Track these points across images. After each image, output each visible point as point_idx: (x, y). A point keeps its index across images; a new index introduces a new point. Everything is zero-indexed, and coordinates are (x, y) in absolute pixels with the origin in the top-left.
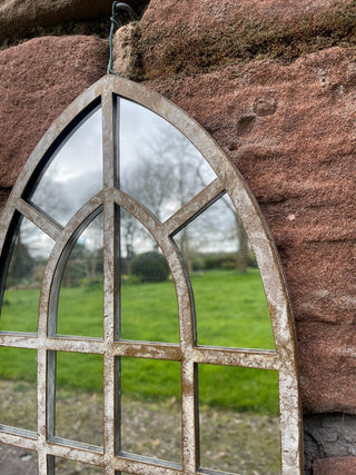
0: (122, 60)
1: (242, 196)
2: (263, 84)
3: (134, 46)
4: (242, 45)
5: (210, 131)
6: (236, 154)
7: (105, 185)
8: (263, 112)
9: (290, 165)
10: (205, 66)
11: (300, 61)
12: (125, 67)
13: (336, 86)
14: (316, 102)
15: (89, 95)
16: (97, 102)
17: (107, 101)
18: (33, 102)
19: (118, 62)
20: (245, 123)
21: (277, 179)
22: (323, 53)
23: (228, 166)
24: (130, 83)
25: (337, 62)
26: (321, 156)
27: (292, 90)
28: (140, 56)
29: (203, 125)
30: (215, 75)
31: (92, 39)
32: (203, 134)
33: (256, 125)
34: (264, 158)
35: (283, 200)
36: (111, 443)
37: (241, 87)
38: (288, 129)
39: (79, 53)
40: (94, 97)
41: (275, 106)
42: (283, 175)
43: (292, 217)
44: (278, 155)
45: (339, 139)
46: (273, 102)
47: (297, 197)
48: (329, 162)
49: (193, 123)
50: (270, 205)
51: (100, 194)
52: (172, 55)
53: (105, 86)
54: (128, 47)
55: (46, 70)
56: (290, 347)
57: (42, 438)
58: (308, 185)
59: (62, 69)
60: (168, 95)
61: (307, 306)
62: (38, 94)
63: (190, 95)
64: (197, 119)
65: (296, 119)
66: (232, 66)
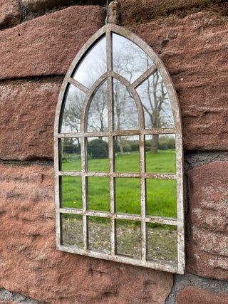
0: (112, 17)
1: (163, 71)
2: (172, 26)
3: (117, 10)
4: (164, 10)
5: (151, 46)
6: (161, 55)
7: (108, 70)
8: (172, 38)
9: (182, 59)
10: (149, 19)
11: (187, 17)
12: (113, 20)
13: (200, 28)
14: (192, 34)
15: (101, 32)
16: (104, 35)
17: (108, 34)
18: (72, 36)
19: (111, 17)
20: (165, 43)
21: (177, 65)
22: (195, 14)
23: (158, 60)
24: (118, 27)
25: (201, 18)
26: (194, 55)
27: (183, 29)
28: (120, 15)
29: (148, 44)
30: (153, 23)
31: (98, 7)
32: (149, 47)
33: (169, 44)
34: (172, 56)
35: (179, 73)
36: (112, 168)
37: (163, 28)
38: (181, 45)
39: (93, 13)
40: (102, 33)
41: (177, 36)
42: (179, 63)
43: (182, 79)
44: (177, 55)
45: (201, 48)
46: (176, 34)
47: (184, 71)
48: (196, 57)
49: (145, 43)
50: (174, 75)
51: (106, 73)
52: (135, 15)
53: (107, 28)
54: (115, 11)
55: (77, 21)
56: (180, 124)
57: (83, 171)
58: (188, 66)
59: (85, 21)
60: (133, 31)
61: (187, 111)
62: (74, 32)
63: (142, 32)
64: (146, 41)
65: (185, 40)
66: (160, 19)
